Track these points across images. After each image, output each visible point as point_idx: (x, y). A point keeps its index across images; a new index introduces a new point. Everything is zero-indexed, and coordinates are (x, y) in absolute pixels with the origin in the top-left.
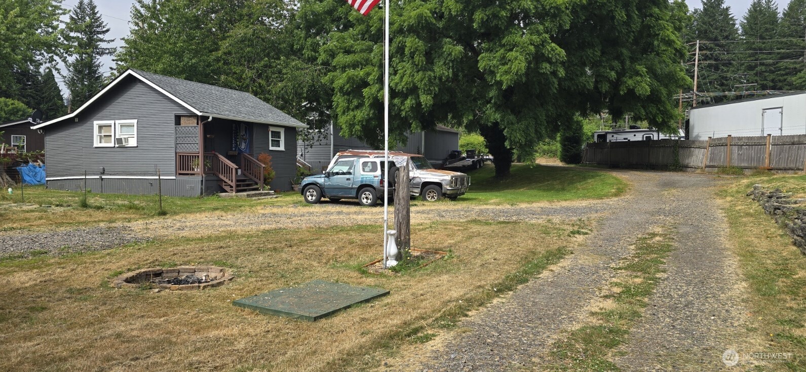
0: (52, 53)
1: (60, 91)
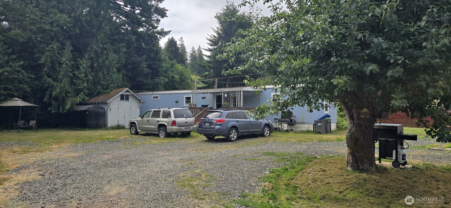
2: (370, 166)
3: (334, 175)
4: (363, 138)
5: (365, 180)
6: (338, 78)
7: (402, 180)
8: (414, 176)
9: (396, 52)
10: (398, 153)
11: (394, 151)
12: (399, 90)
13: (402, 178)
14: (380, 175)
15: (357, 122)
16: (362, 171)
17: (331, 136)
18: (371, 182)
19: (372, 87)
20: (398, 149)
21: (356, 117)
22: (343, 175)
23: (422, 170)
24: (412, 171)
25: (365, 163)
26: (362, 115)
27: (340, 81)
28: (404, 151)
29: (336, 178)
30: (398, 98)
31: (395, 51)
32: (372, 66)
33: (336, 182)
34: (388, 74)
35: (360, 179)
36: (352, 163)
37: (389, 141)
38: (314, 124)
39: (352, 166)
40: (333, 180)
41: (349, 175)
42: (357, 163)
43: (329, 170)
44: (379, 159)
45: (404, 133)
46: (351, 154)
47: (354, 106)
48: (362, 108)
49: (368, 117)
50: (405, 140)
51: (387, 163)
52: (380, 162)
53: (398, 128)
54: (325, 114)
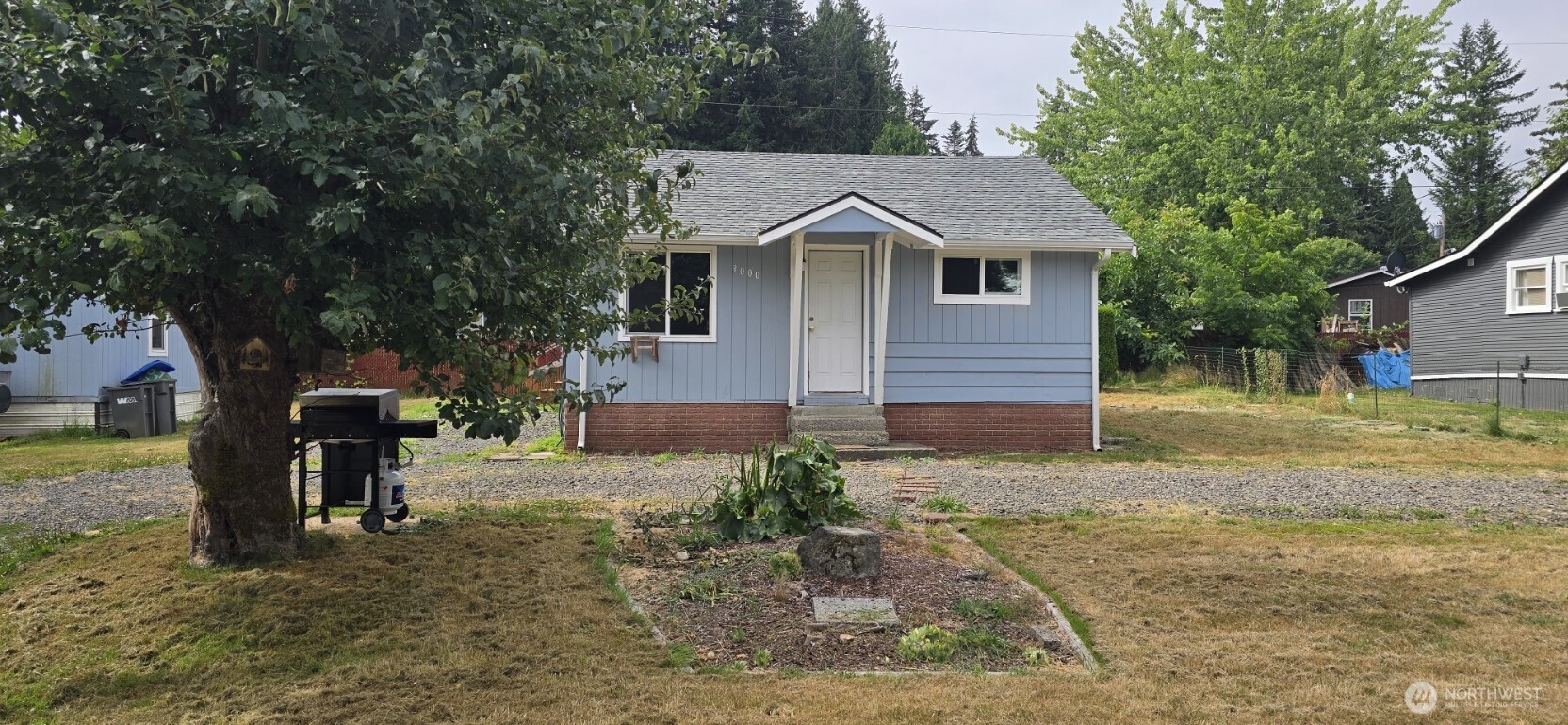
0: (1418, 142)
1: (1421, 212)
2: (279, 539)
3: (135, 595)
4: (251, 443)
5: (251, 592)
6: (117, 223)
7: (377, 571)
8: (416, 552)
9: (333, 153)
10: (381, 484)
11: (369, 479)
12: (352, 278)
13: (379, 563)
14: (307, 564)
15: (230, 386)
16: (244, 562)
17: (171, 443)
18: (272, 597)
19: (267, 262)
20: (380, 470)
21: (226, 370)
22: (171, 588)
23: (448, 527)
24: (418, 533)
25: (260, 530)
26: (244, 361)
27: (128, 235)
28: (400, 476)
29: (139, 604)
30: (344, 302)
31: (331, 146)
32: (251, 192)
33: (138, 621)
34: (313, 223)
35: (234, 594)
36: (210, 539)
37: (355, 445)
38: (97, 400)
39: (209, 550)
40: (126, 615)
41: (194, 586)
42: (229, 537)
43: (118, 578)
44: (324, 512)
45: (400, 418)
46: (207, 506)
47: (219, 327)
48: (245, 338)
49: (265, 367)
50: (403, 440)
51: (346, 521)
52: (326, 520)
53: (381, 401)
54: (151, 361)
